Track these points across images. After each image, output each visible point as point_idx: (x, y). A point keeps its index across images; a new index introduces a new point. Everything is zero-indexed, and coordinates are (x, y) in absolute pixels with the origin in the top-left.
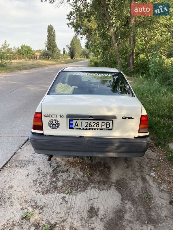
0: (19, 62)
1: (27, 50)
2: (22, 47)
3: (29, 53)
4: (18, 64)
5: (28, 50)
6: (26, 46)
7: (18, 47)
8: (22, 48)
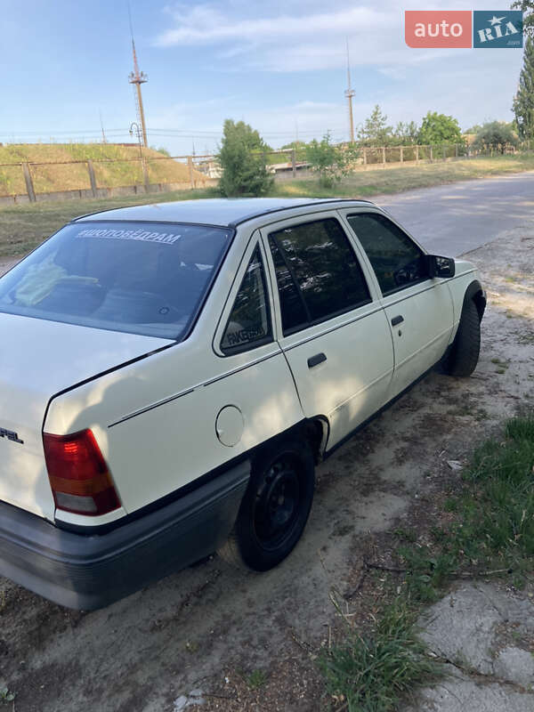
0: (387, 171)
1: (442, 128)
2: (427, 121)
3: (448, 138)
4: (381, 177)
5: (445, 129)
6: (441, 116)
7: (412, 123)
8: (426, 125)
